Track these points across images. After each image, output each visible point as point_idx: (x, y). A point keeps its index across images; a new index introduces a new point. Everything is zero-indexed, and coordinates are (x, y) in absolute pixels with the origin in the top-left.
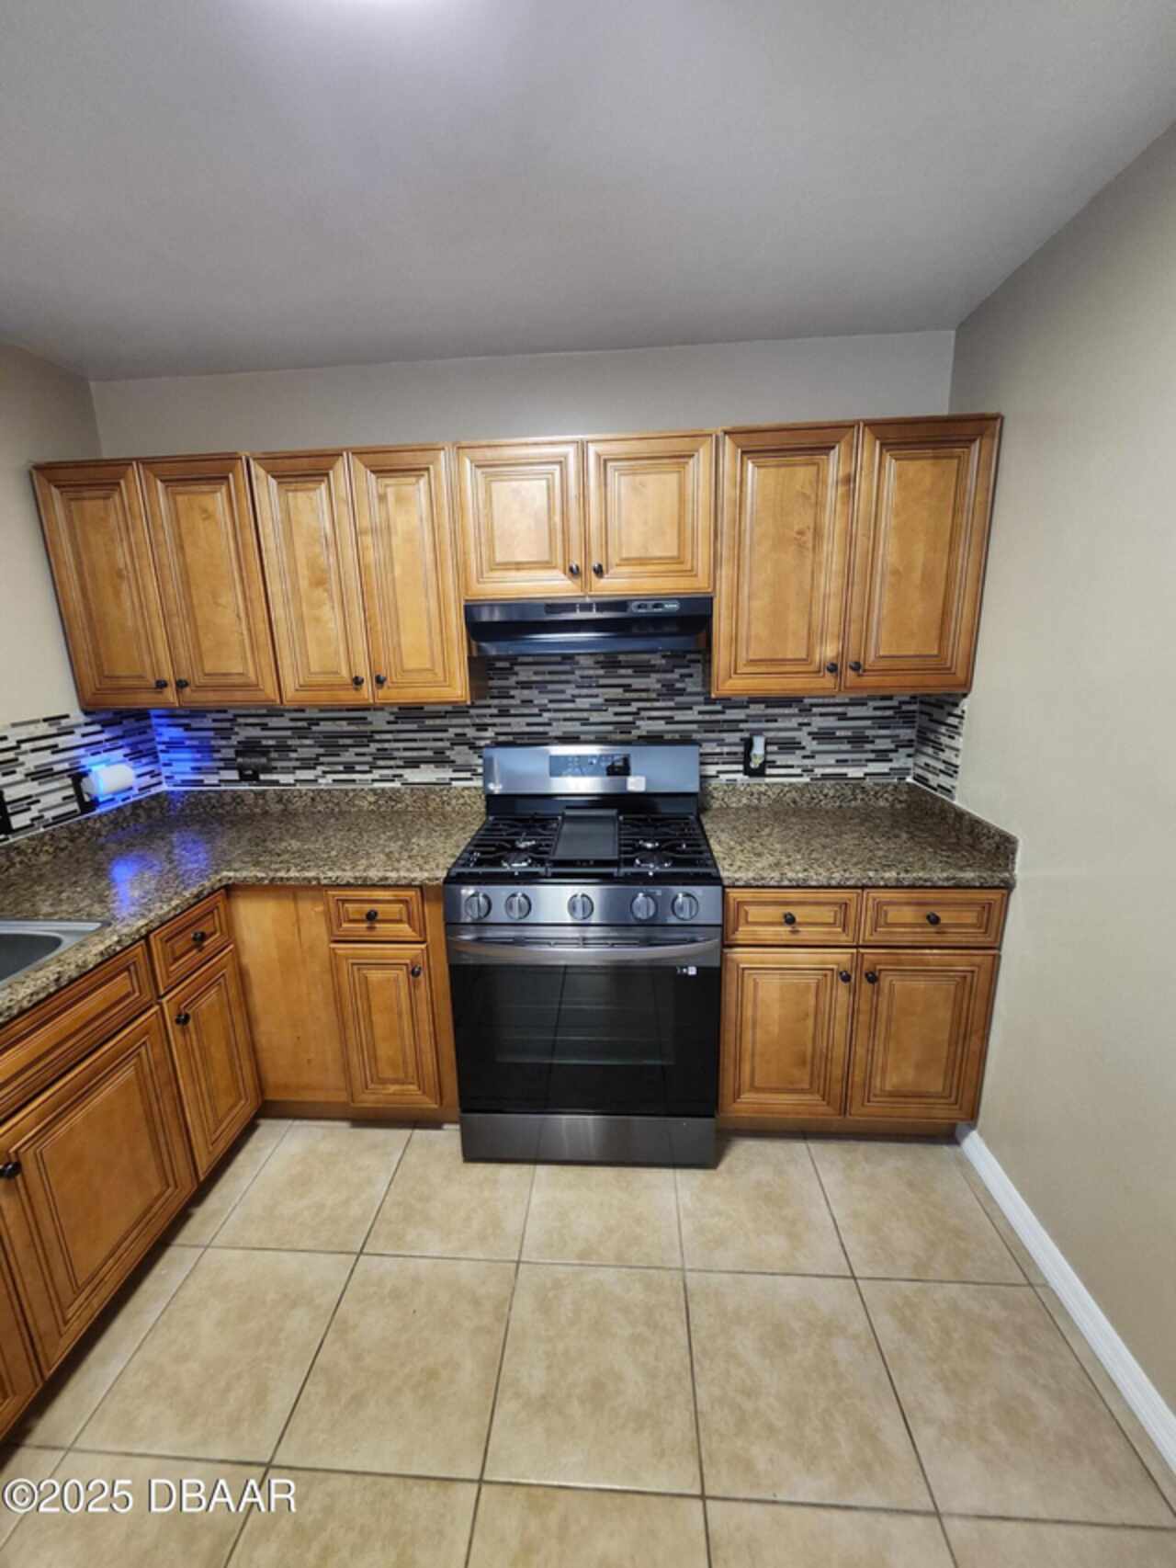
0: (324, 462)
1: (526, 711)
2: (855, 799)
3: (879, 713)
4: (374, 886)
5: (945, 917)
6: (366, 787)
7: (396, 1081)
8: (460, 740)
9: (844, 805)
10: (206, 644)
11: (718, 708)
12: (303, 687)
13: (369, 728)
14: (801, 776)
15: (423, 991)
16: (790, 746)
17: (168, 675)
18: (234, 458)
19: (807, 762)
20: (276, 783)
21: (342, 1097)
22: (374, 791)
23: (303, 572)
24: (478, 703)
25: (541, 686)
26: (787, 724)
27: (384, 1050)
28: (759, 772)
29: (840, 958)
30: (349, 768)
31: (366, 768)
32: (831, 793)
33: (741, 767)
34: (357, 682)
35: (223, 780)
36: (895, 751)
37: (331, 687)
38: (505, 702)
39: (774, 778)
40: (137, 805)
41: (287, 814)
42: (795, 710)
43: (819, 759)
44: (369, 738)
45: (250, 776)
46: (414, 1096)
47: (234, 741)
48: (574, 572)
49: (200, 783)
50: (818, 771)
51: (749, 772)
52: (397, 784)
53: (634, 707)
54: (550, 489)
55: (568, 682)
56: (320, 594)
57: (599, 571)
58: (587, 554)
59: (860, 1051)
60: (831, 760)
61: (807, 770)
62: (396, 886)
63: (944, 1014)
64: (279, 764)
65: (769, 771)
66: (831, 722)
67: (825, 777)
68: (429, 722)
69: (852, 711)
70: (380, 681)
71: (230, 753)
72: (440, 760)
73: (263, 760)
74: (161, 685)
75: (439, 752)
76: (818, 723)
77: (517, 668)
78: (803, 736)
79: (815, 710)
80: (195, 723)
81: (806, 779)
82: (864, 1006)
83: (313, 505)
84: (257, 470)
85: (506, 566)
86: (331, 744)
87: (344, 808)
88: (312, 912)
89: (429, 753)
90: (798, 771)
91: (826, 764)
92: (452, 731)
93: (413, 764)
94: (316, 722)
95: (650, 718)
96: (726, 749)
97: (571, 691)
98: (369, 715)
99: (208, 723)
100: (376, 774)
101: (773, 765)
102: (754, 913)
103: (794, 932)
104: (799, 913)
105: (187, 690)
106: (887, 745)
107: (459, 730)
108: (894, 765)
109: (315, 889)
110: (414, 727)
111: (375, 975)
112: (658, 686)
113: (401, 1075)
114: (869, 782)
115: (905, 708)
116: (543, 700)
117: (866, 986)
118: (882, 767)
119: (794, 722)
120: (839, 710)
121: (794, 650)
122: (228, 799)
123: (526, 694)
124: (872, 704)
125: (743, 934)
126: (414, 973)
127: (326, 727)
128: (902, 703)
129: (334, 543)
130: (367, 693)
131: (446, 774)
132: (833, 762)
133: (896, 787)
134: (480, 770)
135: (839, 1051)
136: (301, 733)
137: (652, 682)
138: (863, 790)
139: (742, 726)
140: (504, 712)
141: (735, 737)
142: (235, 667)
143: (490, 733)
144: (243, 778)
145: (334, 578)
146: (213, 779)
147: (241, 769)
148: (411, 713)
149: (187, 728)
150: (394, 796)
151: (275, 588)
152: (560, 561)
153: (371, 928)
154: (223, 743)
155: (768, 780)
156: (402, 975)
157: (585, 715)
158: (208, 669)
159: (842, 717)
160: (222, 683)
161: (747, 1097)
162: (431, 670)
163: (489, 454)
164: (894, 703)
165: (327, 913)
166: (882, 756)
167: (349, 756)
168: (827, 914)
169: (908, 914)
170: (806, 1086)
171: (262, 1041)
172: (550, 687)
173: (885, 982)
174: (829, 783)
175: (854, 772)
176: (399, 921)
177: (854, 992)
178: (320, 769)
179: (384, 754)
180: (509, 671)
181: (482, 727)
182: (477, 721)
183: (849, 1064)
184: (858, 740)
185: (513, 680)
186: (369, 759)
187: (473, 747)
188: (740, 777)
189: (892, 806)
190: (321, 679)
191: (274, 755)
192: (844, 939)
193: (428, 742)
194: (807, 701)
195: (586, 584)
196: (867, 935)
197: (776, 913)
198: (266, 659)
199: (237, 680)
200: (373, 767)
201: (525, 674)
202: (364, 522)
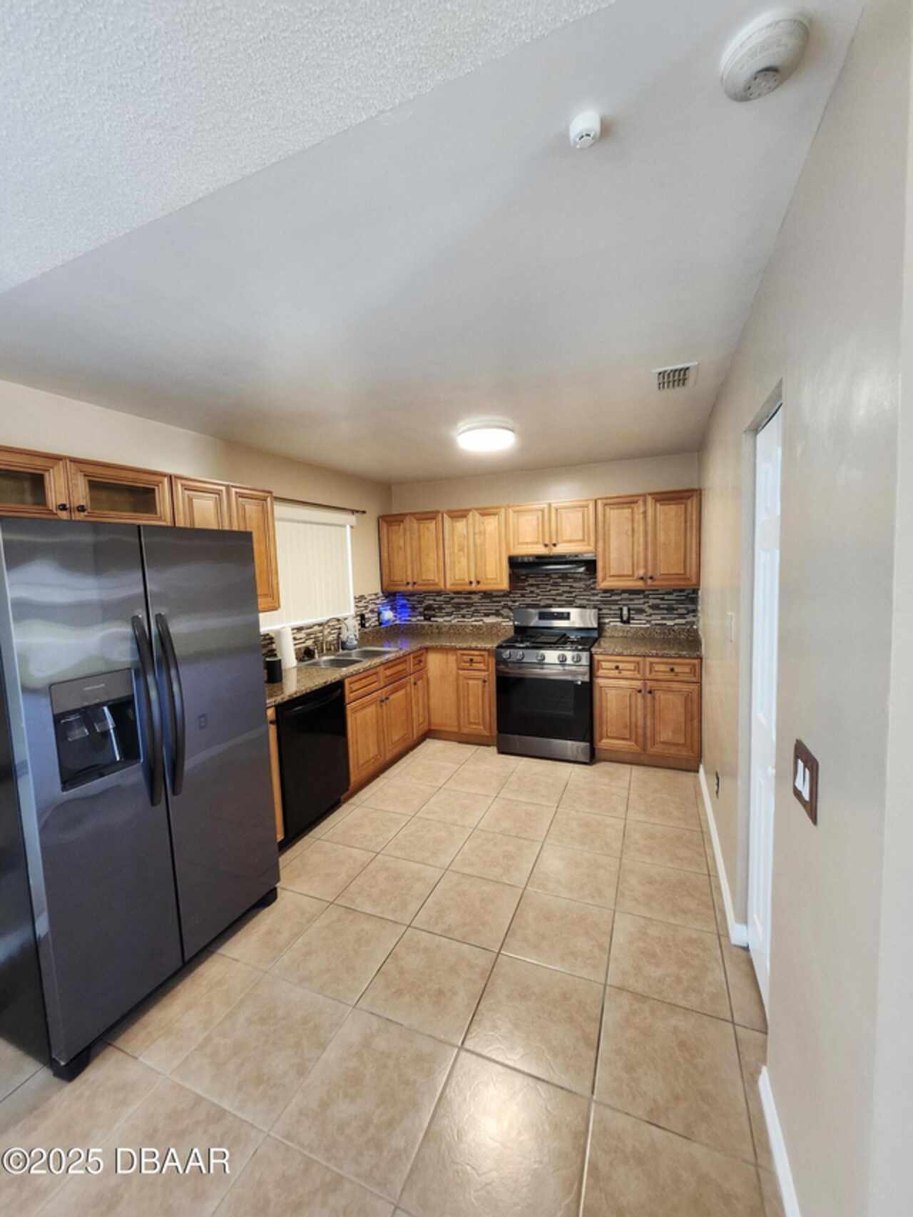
0: (465, 513)
1: (531, 595)
2: (670, 634)
3: (678, 598)
4: (474, 649)
5: (677, 669)
6: (469, 624)
7: (475, 724)
8: (505, 606)
9: (666, 637)
10: (424, 570)
11: (608, 595)
12: (452, 585)
13: (471, 601)
14: (645, 624)
15: (487, 689)
16: (641, 611)
17: (410, 581)
18: (438, 512)
19: (648, 618)
20: (437, 621)
21: (456, 729)
22: (472, 626)
23: (456, 547)
24: (513, 591)
25: (537, 586)
26: (638, 602)
27: (472, 711)
28: (627, 622)
29: (638, 684)
30: (463, 616)
31: (469, 616)
32: (659, 631)
33: (618, 620)
34: (471, 583)
35: (417, 620)
36: (687, 614)
37: (461, 584)
38: (524, 592)
39: (634, 624)
40: (391, 626)
41: (440, 632)
42: (641, 596)
43: (654, 617)
44: (472, 605)
45: (428, 618)
46: (481, 730)
47: (424, 605)
48: (546, 545)
49: (410, 620)
50: (653, 622)
51: (623, 622)
52: (481, 623)
53: (573, 595)
54: (538, 518)
55: (547, 584)
56: (461, 553)
57: (555, 545)
58: (551, 538)
59: (649, 723)
60: (659, 617)
61: (648, 622)
62: (480, 650)
63: (681, 710)
64: (438, 614)
65: (632, 621)
66: (658, 601)
67: (656, 624)
68: (495, 599)
69: (666, 597)
70: (478, 582)
71: (421, 610)
72: (497, 614)
73: (433, 613)
74: (408, 584)
75: (497, 611)
76: (652, 602)
77: (529, 579)
78: (645, 607)
79: (650, 596)
80: (411, 598)
81: (648, 625)
82: (649, 703)
83: (461, 525)
84: (445, 516)
85: (523, 543)
86: (458, 607)
87: (460, 631)
88: (452, 658)
89: (493, 611)
90: (644, 622)
91: (656, 619)
92: (502, 603)
93: (487, 615)
94: (452, 598)
95: (580, 599)
96: (612, 612)
97: (549, 587)
98: (473, 596)
99: (415, 598)
100: (473, 619)
101: (633, 619)
102: (604, 664)
103: (620, 673)
104: (621, 666)
105: (416, 586)
106: (684, 611)
107: (506, 603)
108: (688, 620)
109: (454, 649)
110: (488, 601)
111: (471, 682)
112: (584, 586)
113: (477, 721)
114: (676, 627)
115: (690, 596)
116: (538, 591)
117: (649, 695)
118: (683, 621)
119: (642, 601)
120: (661, 596)
121: (628, 571)
122: (419, 626)
123: (532, 589)
124: (675, 594)
125: (601, 672)
126: (485, 681)
127: (456, 600)
128: (689, 594)
129: (467, 538)
130: (474, 587)
131: (500, 619)
132: (659, 618)
133: (688, 630)
134: (512, 618)
135: (640, 722)
136: (447, 603)
137: (581, 584)
138: (673, 630)
139: (619, 603)
140: (523, 596)
141: (617, 607)
142: (432, 577)
143: (517, 604)
144: (425, 619)
145: (466, 549)
146: (414, 619)
147: (425, 616)
148: (487, 595)
149: (408, 600)
150: (479, 628)
151: (447, 552)
152: (541, 540)
153: (471, 665)
154: (419, 606)
155: (632, 626)
156: (480, 683)
157: (554, 597)
158: (424, 577)
159: (663, 599)
160: (427, 583)
161: (604, 741)
162: (496, 579)
163: (518, 508)
164: (685, 593)
165: (457, 660)
166: (682, 616)
167: (464, 612)
168: (631, 666)
169: (662, 668)
170: (628, 737)
171: (432, 706)
172: (541, 586)
173: (658, 694)
174: (658, 627)
175: (670, 623)
176: (480, 663)
177: (644, 697)
178: (453, 616)
179: (477, 611)
180: (526, 580)
181: (514, 601)
182: (513, 599)
183: (645, 728)
184: (670, 609)
185: (527, 584)
186: (471, 613)
187: (510, 608)
188: (619, 624)
189: (687, 638)
190: (459, 582)
191: (437, 611)
192: (638, 676)
193: (494, 607)
194: (647, 593)
195: (551, 549)
196: (648, 676)
197: (613, 665)
198: (442, 575)
199: (431, 582)
200: (472, 616)
201: (531, 581)
202: (477, 531)
